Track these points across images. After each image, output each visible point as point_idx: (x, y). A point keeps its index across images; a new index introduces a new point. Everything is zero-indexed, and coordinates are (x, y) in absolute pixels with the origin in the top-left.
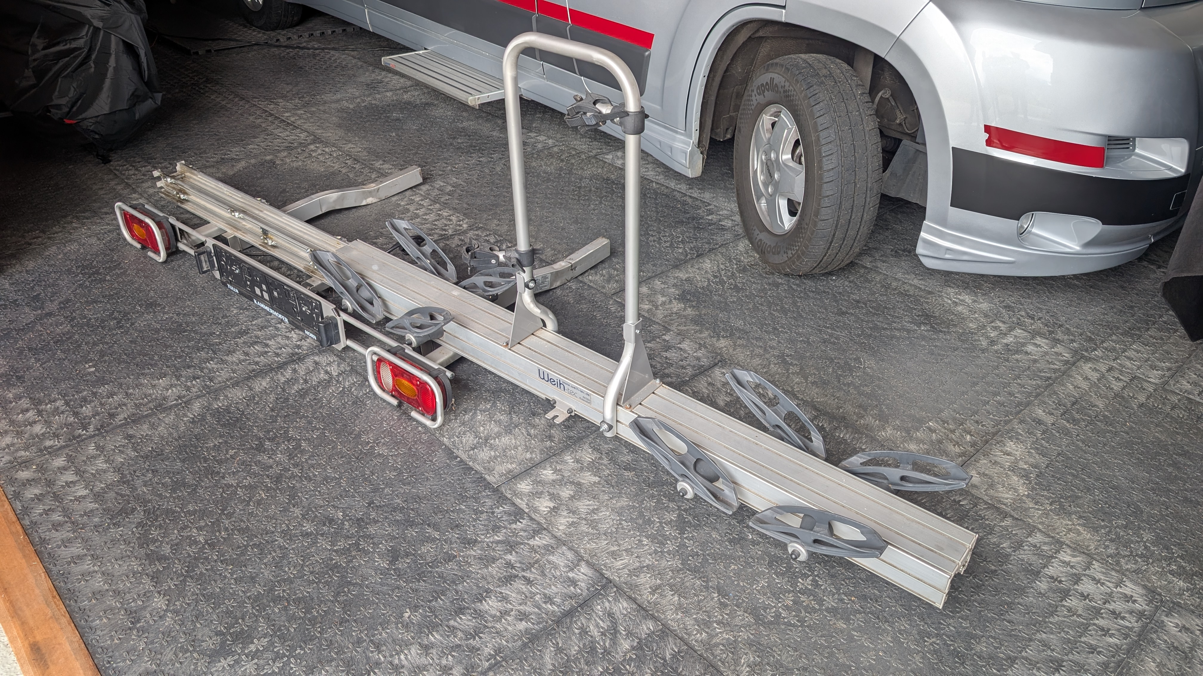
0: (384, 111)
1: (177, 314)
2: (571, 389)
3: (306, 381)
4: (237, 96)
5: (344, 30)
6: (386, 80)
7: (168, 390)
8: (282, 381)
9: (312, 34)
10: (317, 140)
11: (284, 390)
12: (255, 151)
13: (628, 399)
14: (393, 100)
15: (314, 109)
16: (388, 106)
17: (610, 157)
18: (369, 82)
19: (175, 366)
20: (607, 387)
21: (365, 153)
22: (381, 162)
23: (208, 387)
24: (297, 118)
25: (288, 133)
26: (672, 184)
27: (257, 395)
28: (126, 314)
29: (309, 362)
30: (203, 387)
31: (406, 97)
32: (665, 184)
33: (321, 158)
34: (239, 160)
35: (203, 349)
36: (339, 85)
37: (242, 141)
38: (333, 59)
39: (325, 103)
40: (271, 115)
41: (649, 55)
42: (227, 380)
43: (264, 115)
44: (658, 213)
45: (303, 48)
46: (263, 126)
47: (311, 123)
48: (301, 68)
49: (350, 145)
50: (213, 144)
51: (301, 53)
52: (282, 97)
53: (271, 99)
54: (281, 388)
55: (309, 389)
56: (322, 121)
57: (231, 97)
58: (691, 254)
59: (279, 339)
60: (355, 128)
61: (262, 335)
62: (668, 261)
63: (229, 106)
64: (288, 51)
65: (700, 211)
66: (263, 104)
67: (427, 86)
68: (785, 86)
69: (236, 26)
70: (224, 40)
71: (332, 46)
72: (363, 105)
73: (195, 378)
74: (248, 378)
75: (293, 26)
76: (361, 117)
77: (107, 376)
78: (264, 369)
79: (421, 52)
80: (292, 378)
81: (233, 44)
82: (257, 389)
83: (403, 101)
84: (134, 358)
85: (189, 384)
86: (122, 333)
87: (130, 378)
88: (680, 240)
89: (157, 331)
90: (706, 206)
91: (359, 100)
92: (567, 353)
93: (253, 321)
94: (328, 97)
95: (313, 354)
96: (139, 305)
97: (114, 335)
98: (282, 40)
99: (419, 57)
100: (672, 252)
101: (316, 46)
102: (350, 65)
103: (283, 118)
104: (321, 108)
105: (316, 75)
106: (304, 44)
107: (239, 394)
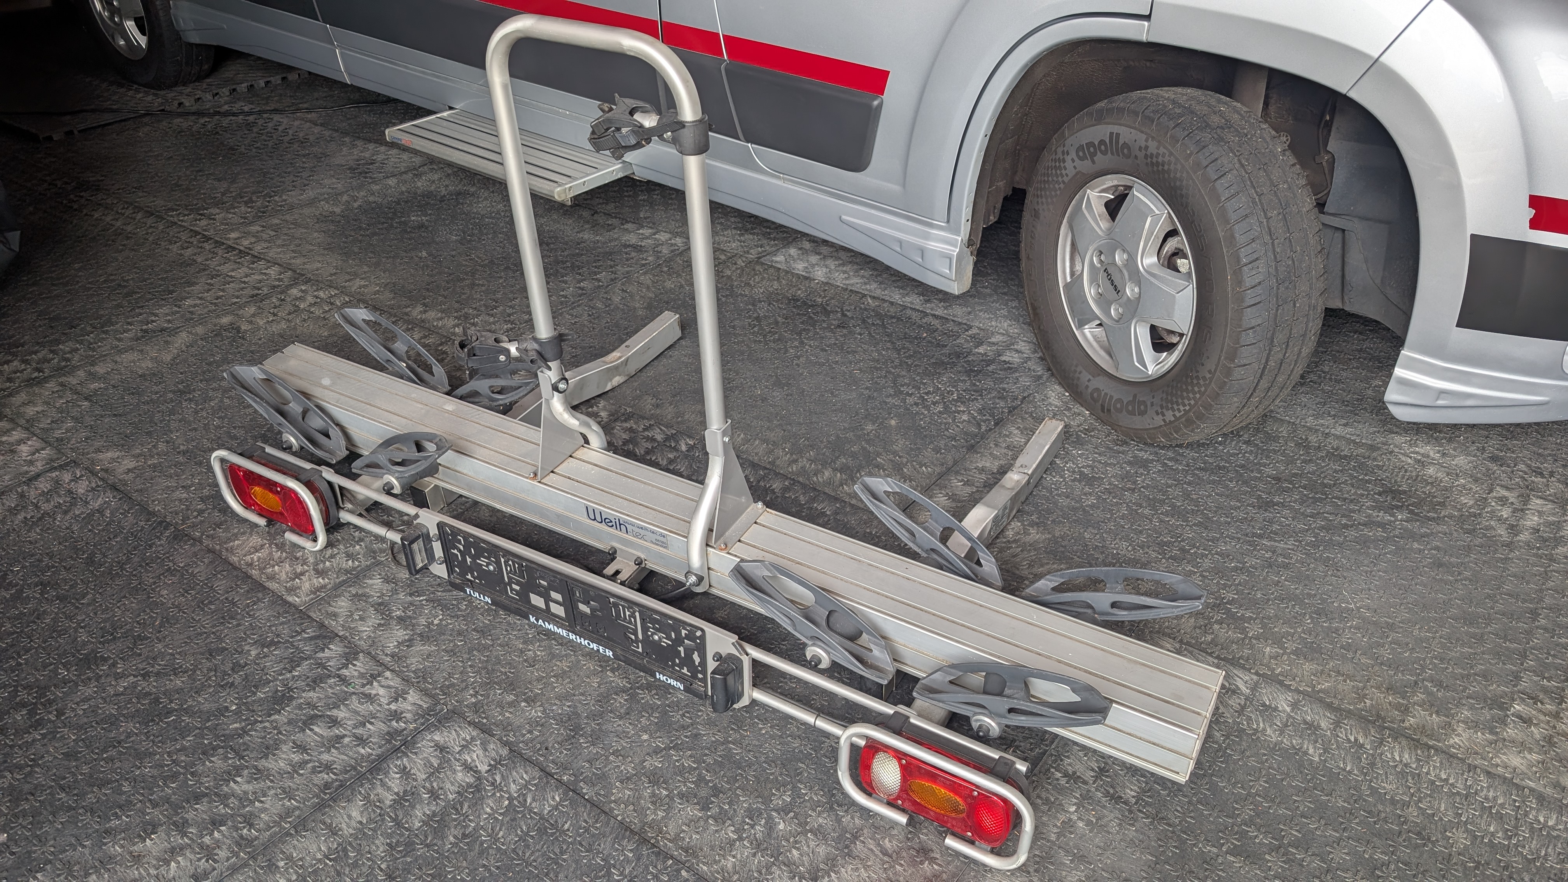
0: (394, 213)
1: (143, 675)
2: (637, 530)
3: (434, 795)
4: (139, 209)
5: (284, 79)
6: (380, 157)
7: (167, 863)
8: (388, 803)
9: (234, 90)
10: (299, 278)
11: (398, 824)
12: (199, 311)
13: (722, 535)
14: (403, 193)
15: (277, 221)
16: (398, 203)
17: (780, 258)
18: (351, 163)
19: (167, 800)
20: (689, 523)
21: (388, 295)
22: (420, 308)
23: (250, 842)
24: (253, 240)
25: (245, 270)
26: (896, 296)
27: (350, 844)
28: (42, 690)
29: (426, 747)
30: (238, 844)
31: (421, 184)
32: (887, 298)
33: (318, 312)
34: (174, 332)
35: (215, 749)
36: (305, 174)
37: (171, 292)
38: (280, 128)
39: (292, 207)
40: (207, 239)
41: (880, 105)
42: (281, 817)
43: (194, 240)
44: (898, 351)
45: (226, 114)
46: (199, 260)
47: (279, 246)
48: (232, 149)
49: (358, 282)
50: (119, 306)
51: (225, 122)
52: (216, 205)
53: (199, 209)
54: (393, 820)
55: (444, 813)
56: (297, 242)
57: (128, 212)
58: (984, 421)
59: (354, 703)
60: (356, 250)
61: (319, 698)
62: (954, 439)
63: (129, 228)
64: (202, 121)
65: (960, 341)
66: (187, 220)
67: (450, 164)
68: (1147, 147)
69: (104, 85)
70: (93, 111)
71: (272, 106)
72: (356, 205)
73: (216, 823)
74: (321, 806)
75: (200, 78)
76: (361, 228)
77: (38, 851)
78: (346, 780)
79: (445, 114)
80: (405, 791)
81: (108, 118)
82: (347, 831)
83: (419, 192)
84: (82, 795)
85: (207, 840)
86: (44, 736)
87: (84, 847)
88: (955, 396)
89: (112, 722)
90: (967, 330)
91: (345, 198)
92: (624, 479)
93: (293, 668)
94: (292, 197)
95: (427, 729)
96: (64, 666)
97: (28, 745)
98: (187, 104)
99: (445, 123)
100: (954, 420)
101: (246, 109)
102: (312, 138)
103: (230, 243)
104: (288, 217)
105: (261, 160)
106: (226, 107)
107: (313, 848)
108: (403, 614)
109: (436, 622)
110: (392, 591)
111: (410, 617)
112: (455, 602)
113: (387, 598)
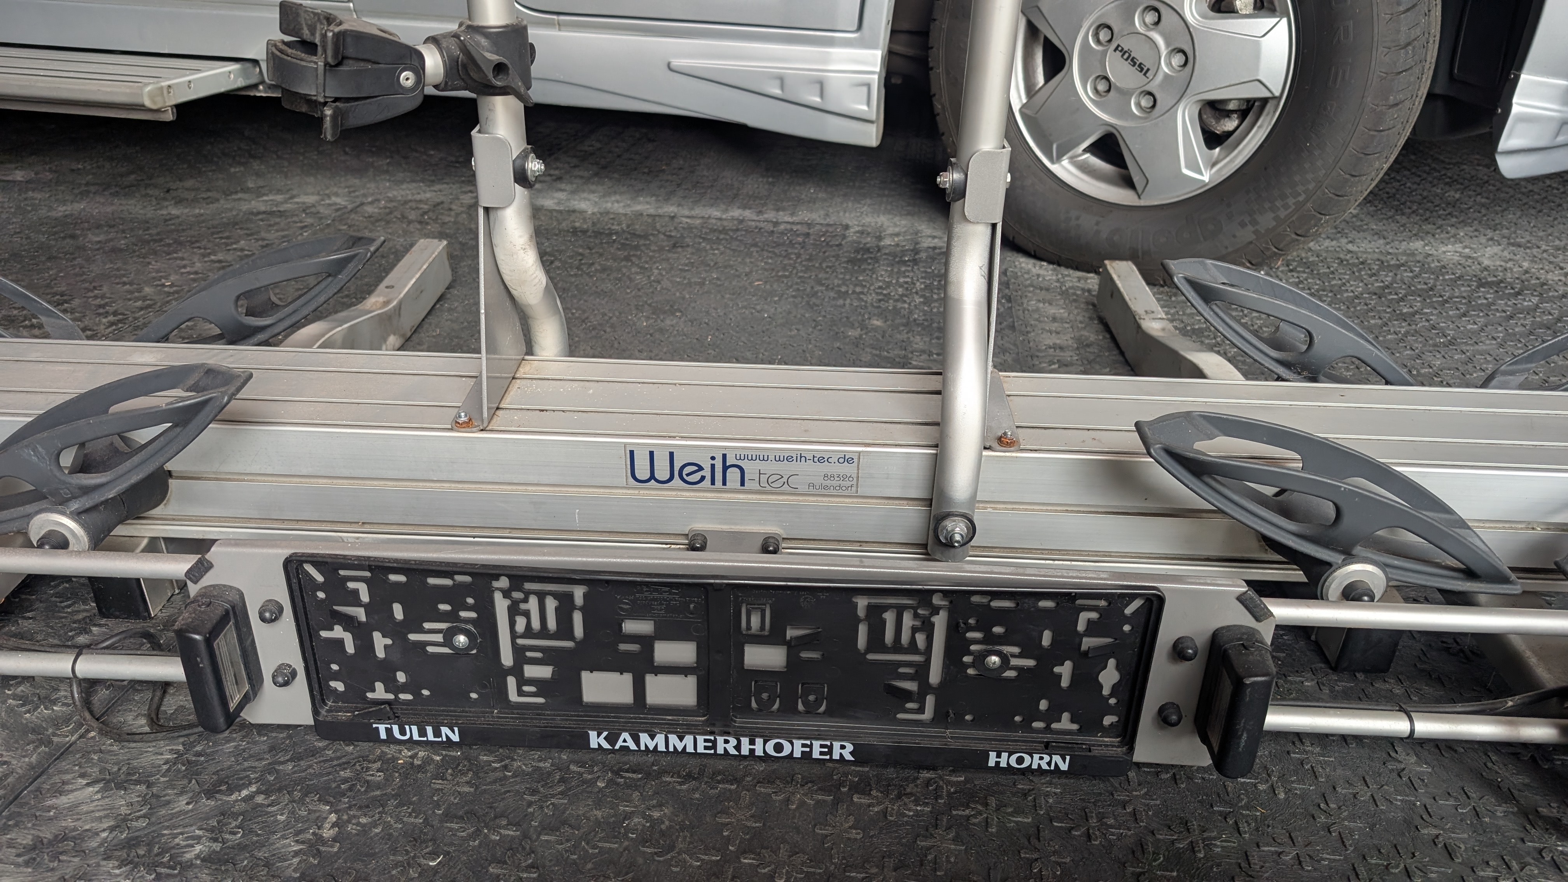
2: (772, 467)
108: (217, 846)
109: (328, 833)
110: (145, 802)
111: (242, 847)
112: (346, 774)
113: (142, 823)
